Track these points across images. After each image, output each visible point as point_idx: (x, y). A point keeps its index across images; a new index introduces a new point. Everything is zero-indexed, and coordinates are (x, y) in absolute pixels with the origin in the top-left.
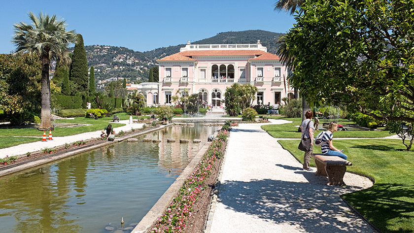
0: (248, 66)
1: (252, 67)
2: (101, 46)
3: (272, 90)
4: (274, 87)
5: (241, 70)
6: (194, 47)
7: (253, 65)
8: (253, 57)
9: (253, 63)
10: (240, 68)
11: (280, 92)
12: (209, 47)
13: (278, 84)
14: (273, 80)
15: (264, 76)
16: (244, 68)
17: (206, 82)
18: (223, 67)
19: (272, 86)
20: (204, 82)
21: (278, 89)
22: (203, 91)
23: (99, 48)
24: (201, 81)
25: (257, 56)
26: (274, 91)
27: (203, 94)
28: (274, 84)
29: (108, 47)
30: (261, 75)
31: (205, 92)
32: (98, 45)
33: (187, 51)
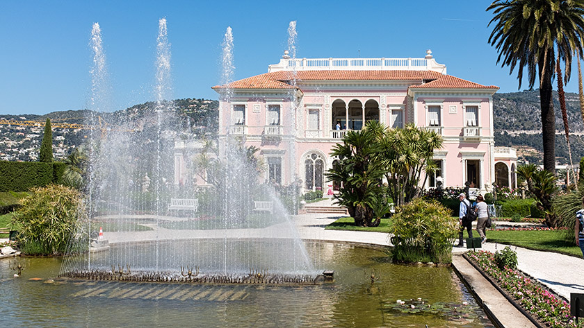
0: (408, 103)
1: (416, 104)
2: (199, 100)
3: (460, 155)
4: (464, 150)
5: (394, 112)
6: (298, 64)
7: (419, 100)
8: (417, 82)
9: (420, 96)
10: (391, 108)
11: (479, 161)
12: (327, 64)
13: (474, 142)
14: (462, 134)
15: (442, 125)
16: (399, 108)
17: (321, 137)
18: (355, 105)
19: (460, 147)
20: (317, 137)
21: (474, 154)
22: (314, 156)
23: (195, 103)
24: (309, 135)
25: (427, 81)
26: (464, 158)
27: (314, 164)
28: (465, 142)
29: (209, 102)
30: (437, 123)
31: (318, 158)
32: (194, 99)
33: (282, 72)
